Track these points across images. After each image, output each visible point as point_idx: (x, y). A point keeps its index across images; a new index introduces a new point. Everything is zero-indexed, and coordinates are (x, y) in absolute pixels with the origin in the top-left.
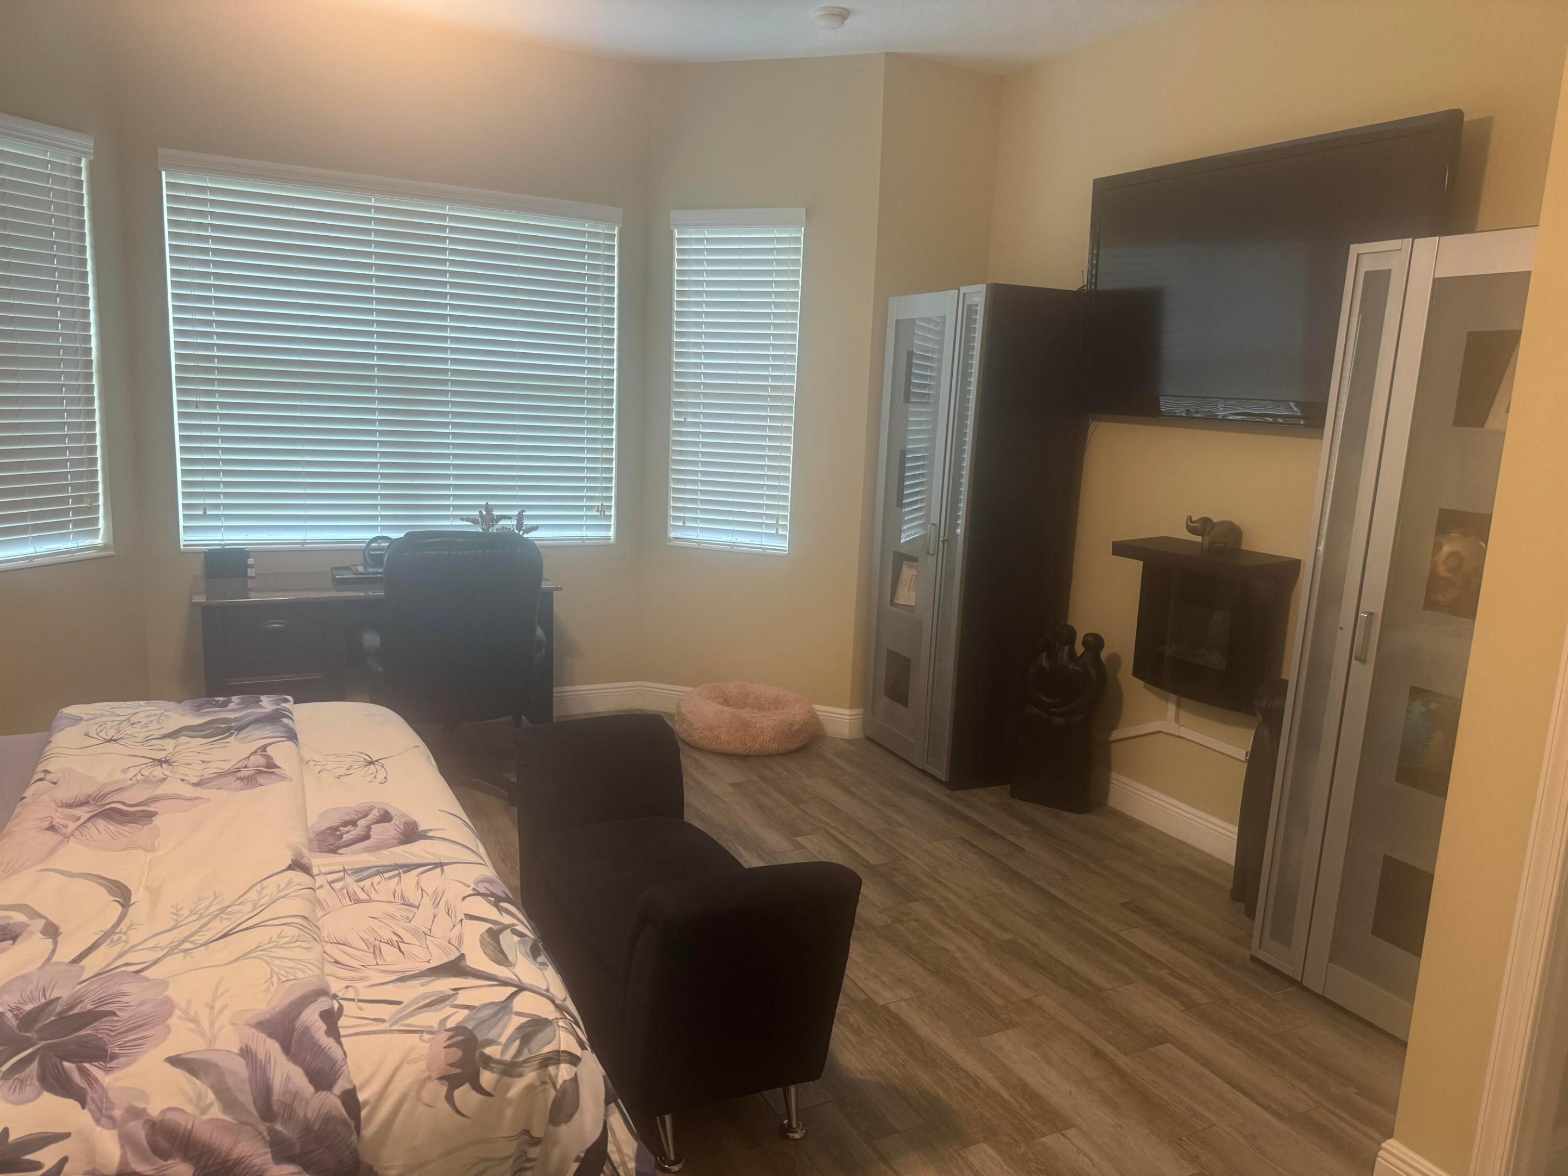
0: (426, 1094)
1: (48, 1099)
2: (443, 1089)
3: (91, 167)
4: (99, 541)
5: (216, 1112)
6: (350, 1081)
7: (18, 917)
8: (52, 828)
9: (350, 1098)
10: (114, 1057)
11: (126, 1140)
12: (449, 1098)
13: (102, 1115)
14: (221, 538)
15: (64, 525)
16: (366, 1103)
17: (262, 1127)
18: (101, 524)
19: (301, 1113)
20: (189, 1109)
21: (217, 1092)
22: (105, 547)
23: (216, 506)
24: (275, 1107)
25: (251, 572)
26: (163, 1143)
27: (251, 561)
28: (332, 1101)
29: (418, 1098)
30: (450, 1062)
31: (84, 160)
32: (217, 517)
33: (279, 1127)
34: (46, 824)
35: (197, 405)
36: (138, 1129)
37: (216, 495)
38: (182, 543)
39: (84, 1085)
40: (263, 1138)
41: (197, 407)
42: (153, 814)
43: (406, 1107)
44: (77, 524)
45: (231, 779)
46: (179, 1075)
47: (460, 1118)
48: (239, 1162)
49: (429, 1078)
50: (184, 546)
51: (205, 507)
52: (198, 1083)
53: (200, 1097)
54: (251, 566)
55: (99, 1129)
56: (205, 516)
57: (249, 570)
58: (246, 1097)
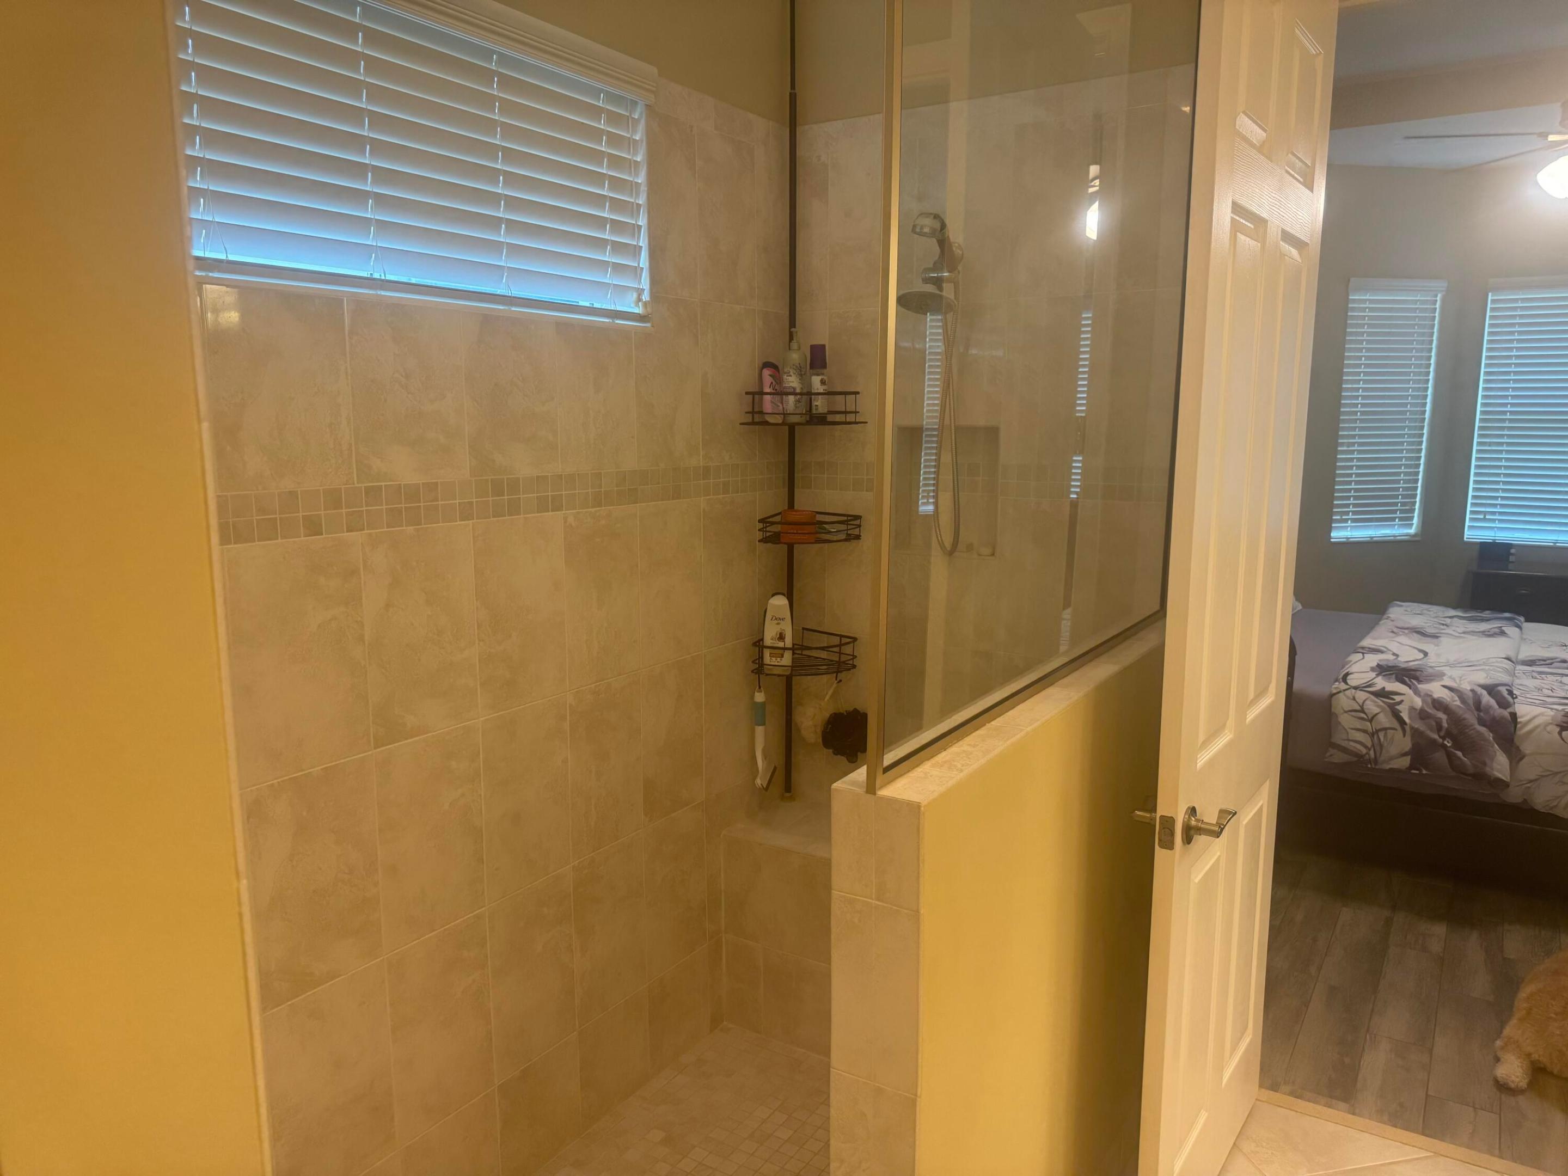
0: (1549, 728)
1: (1398, 684)
2: (1558, 729)
3: (1443, 301)
4: (1412, 531)
5: (1458, 703)
6: (1515, 710)
7: (1385, 649)
8: (1393, 632)
9: (1514, 716)
10: (1421, 681)
11: (1423, 701)
12: (1560, 733)
13: (1417, 692)
14: (1494, 535)
15: (1393, 519)
16: (1520, 722)
17: (1476, 713)
18: (1415, 521)
19: (1492, 713)
20: (1449, 700)
21: (1459, 697)
22: (1415, 535)
23: (1493, 513)
24: (1482, 708)
25: (1512, 558)
26: (1437, 705)
27: (1513, 551)
28: (1506, 713)
29: (1545, 728)
30: (1563, 721)
31: (1439, 296)
32: (1494, 521)
33: (1482, 714)
34: (1390, 630)
35: (1490, 444)
36: (1429, 700)
37: (1495, 505)
38: (1465, 536)
39: (1411, 684)
40: (1475, 716)
41: (1490, 446)
42: (1440, 637)
43: (1539, 730)
44: (1401, 519)
45: (1481, 634)
46: (1446, 691)
47: (1562, 742)
48: (1464, 719)
49: (1551, 724)
50: (1467, 538)
51: (1485, 513)
52: (1453, 694)
53: (1453, 697)
54: (1512, 554)
55: (1414, 696)
56: (1485, 520)
57: (1511, 557)
58: (1471, 702)
